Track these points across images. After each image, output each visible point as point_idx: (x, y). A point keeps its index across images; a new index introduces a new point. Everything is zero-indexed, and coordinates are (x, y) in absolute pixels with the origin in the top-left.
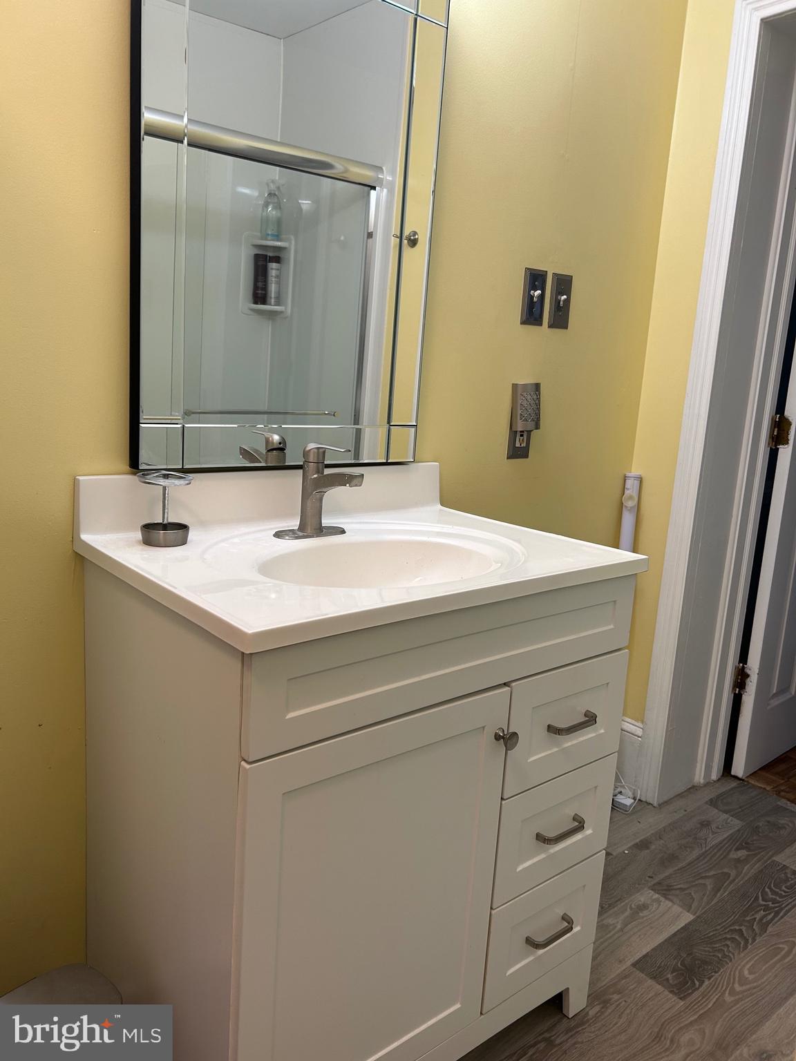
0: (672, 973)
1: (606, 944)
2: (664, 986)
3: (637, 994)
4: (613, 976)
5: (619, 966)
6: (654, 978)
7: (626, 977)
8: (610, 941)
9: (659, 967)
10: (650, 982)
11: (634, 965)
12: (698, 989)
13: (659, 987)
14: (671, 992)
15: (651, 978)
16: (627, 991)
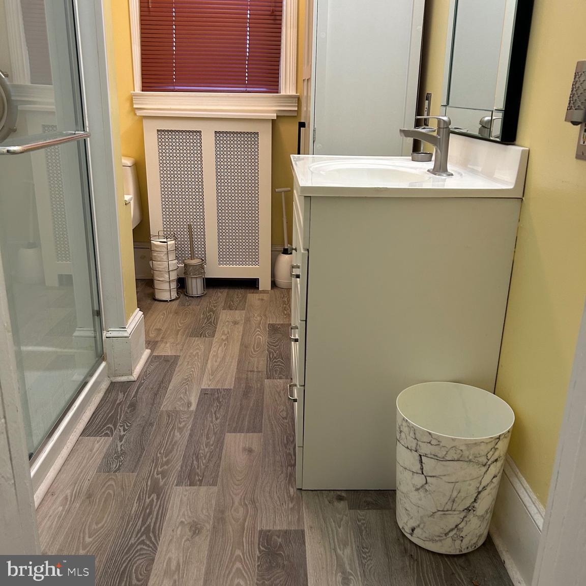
0: (280, 543)
1: (330, 532)
2: (276, 531)
3: (284, 515)
4: (305, 515)
5: (308, 524)
6: (286, 532)
7: (298, 520)
8: (331, 536)
9: (290, 541)
10: (285, 527)
11: (303, 531)
12: (259, 544)
13: (278, 528)
14: (269, 531)
15: (287, 530)
16: (290, 512)
